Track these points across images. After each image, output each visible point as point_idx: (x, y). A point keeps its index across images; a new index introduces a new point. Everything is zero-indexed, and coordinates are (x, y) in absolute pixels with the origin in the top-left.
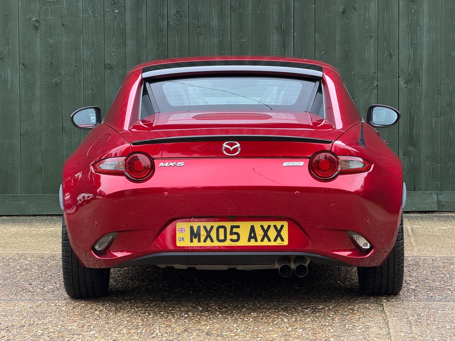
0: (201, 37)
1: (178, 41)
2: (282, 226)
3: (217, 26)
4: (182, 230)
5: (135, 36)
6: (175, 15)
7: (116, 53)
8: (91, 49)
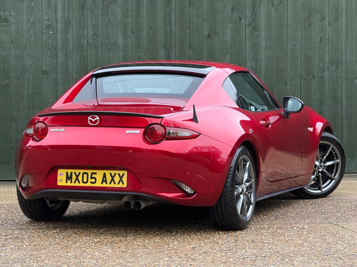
0: (111, 52)
1: (94, 54)
2: (123, 174)
3: (122, 45)
4: (61, 175)
5: (64, 51)
6: (93, 36)
7: (51, 62)
8: (32, 60)
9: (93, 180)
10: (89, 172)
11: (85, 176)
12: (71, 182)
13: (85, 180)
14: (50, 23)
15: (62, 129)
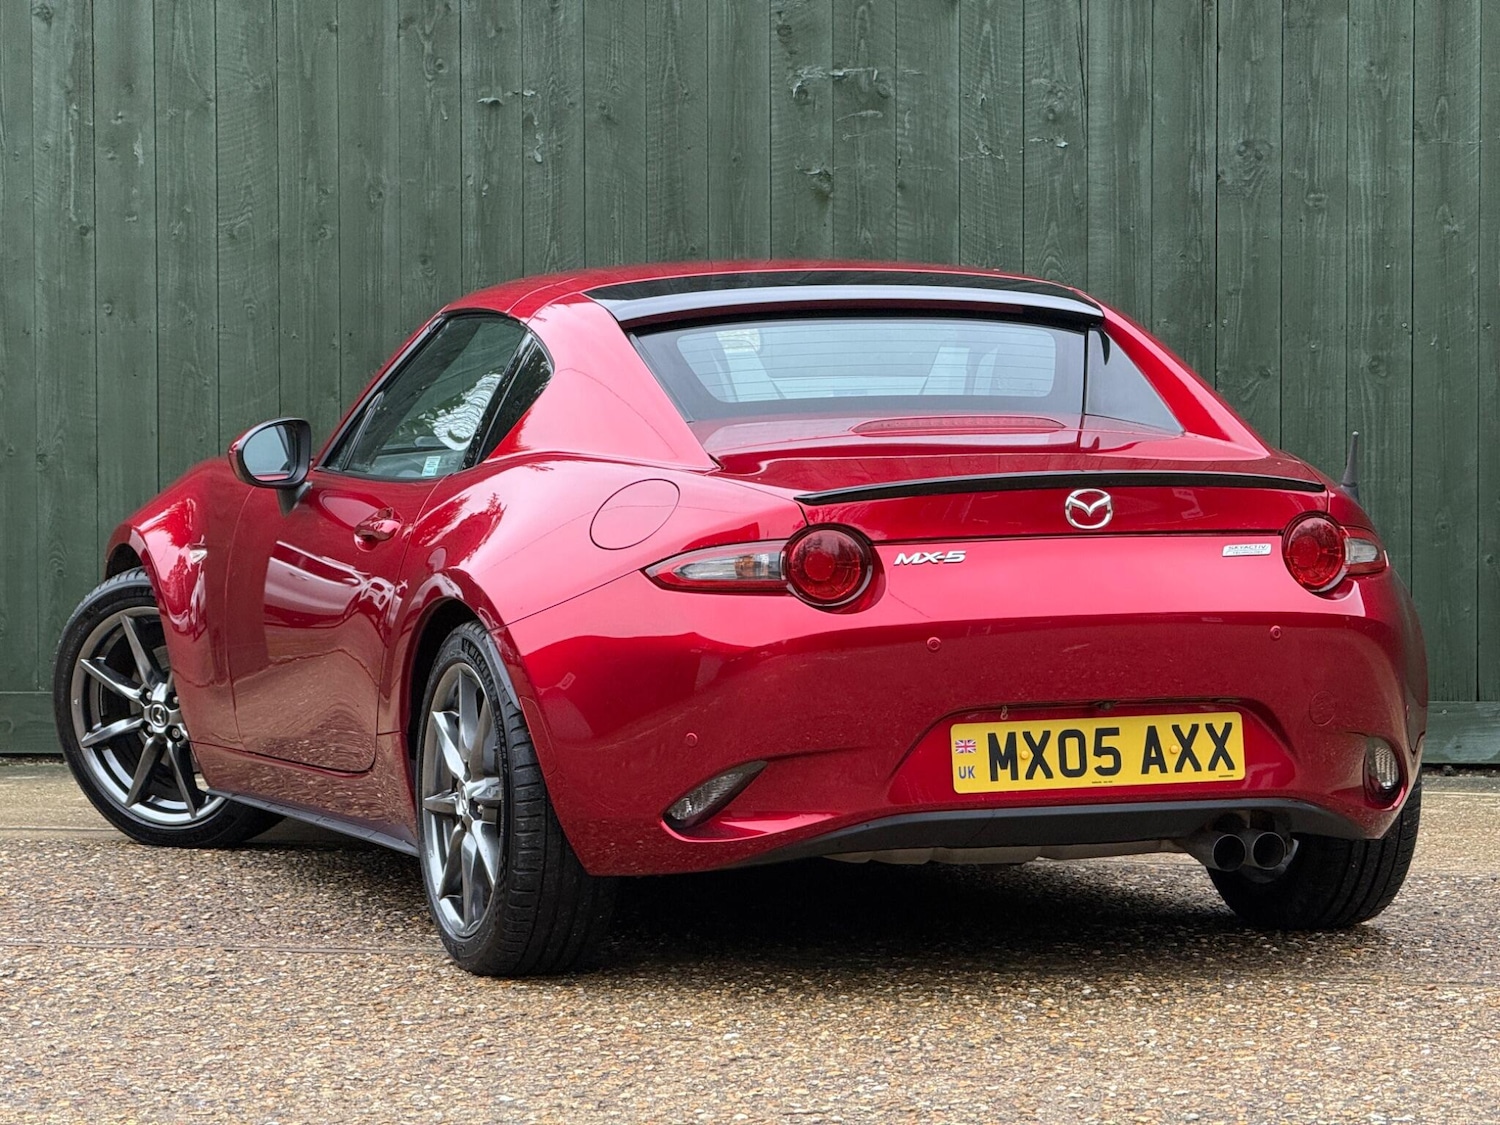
0: (1319, 221)
1: (1247, 232)
2: (1228, 727)
3: (1369, 186)
4: (967, 746)
5: (1117, 219)
6: (1240, 153)
7: (1059, 270)
8: (983, 259)
9: (1107, 761)
10: (1088, 727)
11: (1072, 744)
12: (1015, 776)
13: (1073, 763)
14: (1059, 106)
15: (956, 554)
